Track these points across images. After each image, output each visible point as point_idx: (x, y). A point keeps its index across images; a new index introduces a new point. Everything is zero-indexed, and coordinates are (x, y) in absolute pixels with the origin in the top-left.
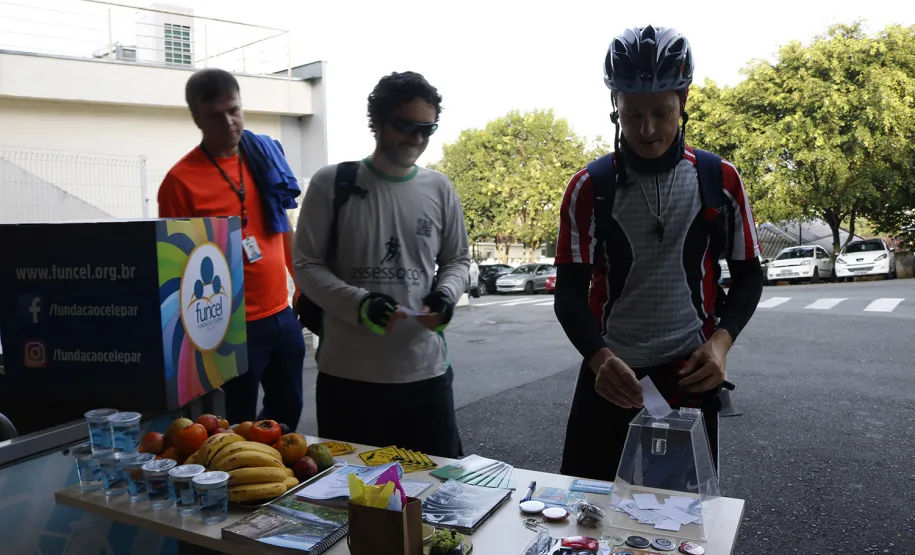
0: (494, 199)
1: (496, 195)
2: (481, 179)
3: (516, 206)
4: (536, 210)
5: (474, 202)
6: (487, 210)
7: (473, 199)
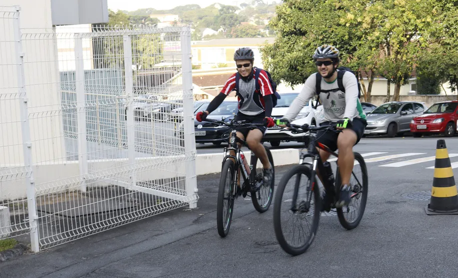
0: (354, 31)
1: (357, 26)
2: (340, 8)
3: (378, 38)
4: (401, 43)
5: (331, 34)
6: (345, 44)
7: (330, 31)
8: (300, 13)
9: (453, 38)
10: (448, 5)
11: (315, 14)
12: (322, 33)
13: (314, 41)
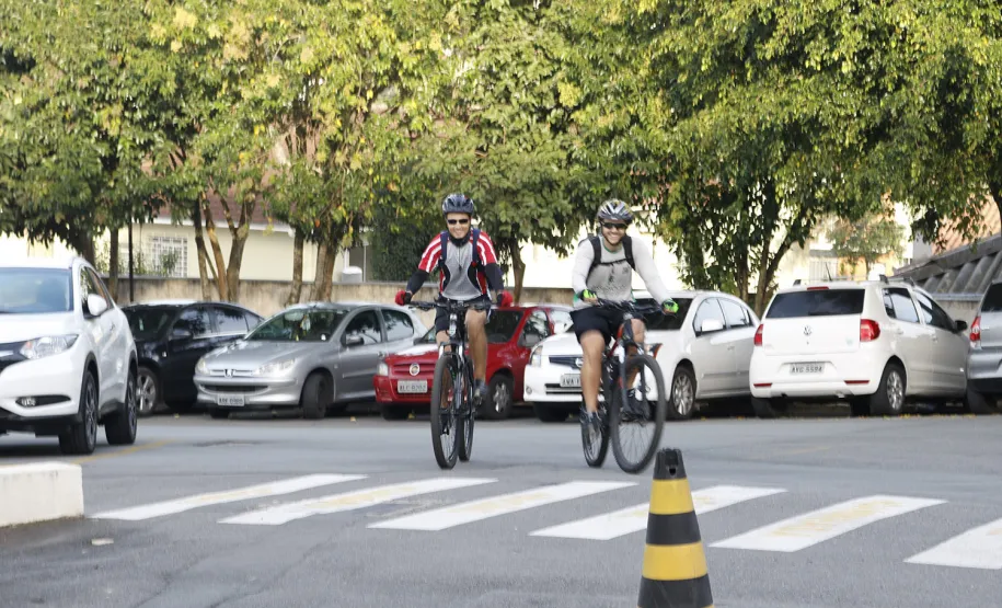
0: (193, 67)
1: (202, 50)
3: (275, 95)
4: (346, 113)
5: (118, 75)
6: (165, 107)
7: (115, 64)
9: (508, 109)
12: (88, 70)
13: (58, 94)
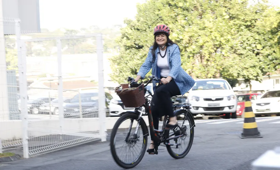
1: (179, 42)
3: (194, 51)
4: (210, 53)
8: (138, 33)
9: (246, 51)
10: (241, 28)
11: (150, 34)
